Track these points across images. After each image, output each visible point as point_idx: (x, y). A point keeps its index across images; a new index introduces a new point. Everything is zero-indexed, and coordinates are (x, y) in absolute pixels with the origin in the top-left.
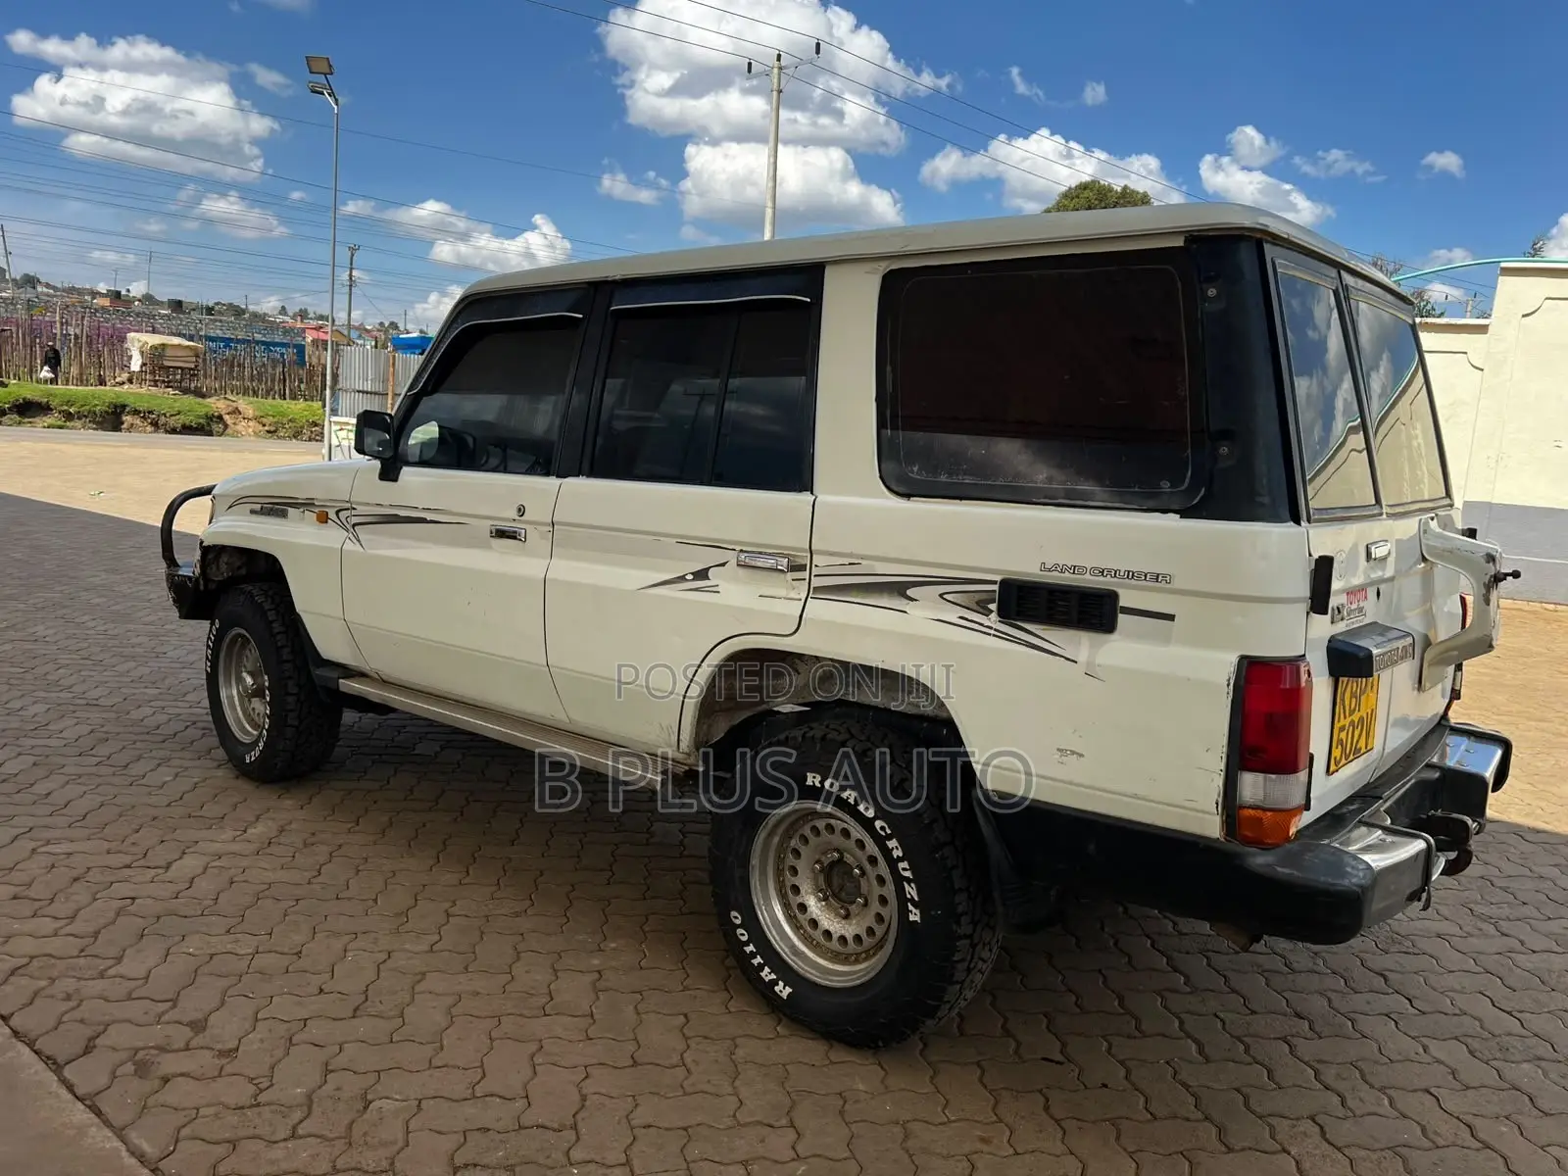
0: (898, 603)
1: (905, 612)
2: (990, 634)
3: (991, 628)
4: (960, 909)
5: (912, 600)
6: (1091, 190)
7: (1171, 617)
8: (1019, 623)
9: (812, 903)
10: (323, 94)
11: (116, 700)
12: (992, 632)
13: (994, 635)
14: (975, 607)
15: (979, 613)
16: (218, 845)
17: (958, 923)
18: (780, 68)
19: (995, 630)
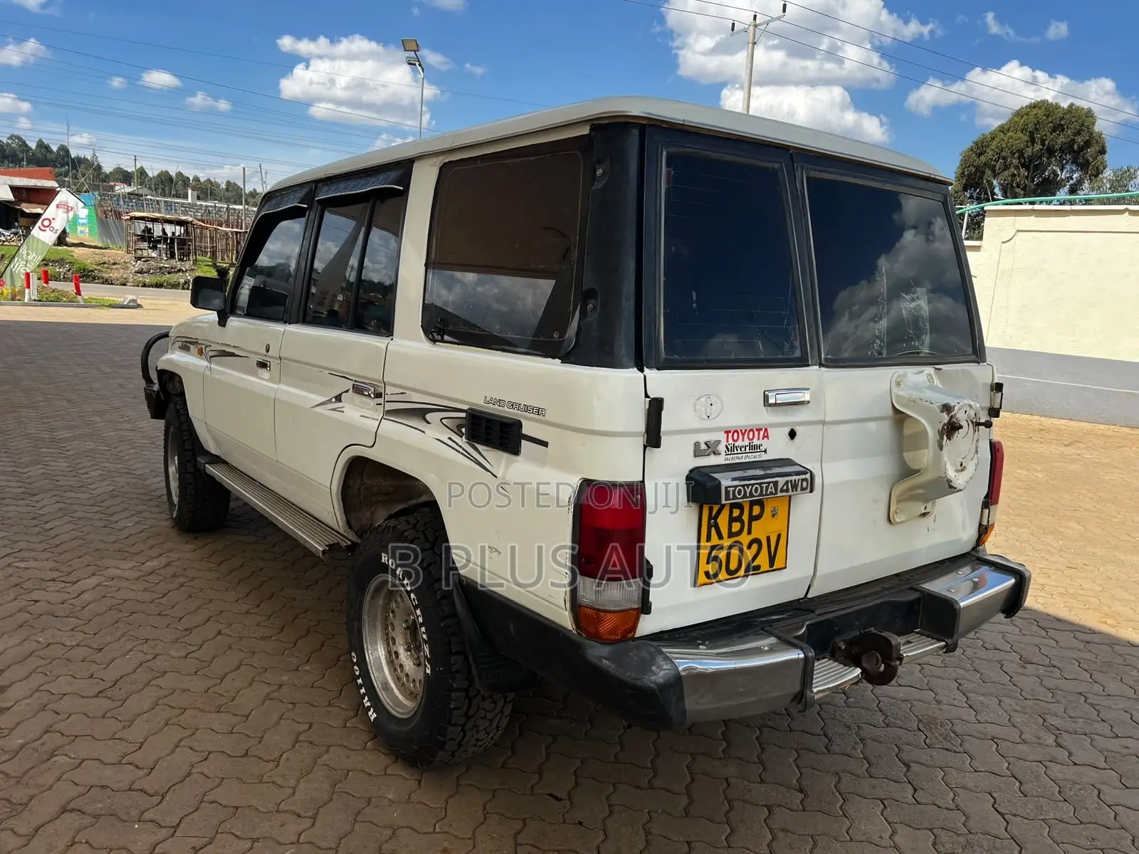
0: (421, 425)
1: (424, 432)
2: (459, 452)
3: (461, 447)
4: (455, 668)
5: (428, 423)
6: (1040, 108)
7: (545, 444)
8: (476, 445)
9: (401, 651)
10: (415, 65)
11: (147, 471)
12: (461, 450)
13: (462, 454)
14: (456, 430)
15: (458, 435)
16: (119, 571)
17: (454, 679)
18: (756, 26)
19: (464, 449)
